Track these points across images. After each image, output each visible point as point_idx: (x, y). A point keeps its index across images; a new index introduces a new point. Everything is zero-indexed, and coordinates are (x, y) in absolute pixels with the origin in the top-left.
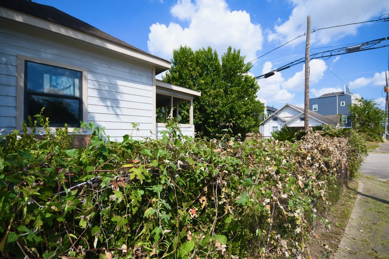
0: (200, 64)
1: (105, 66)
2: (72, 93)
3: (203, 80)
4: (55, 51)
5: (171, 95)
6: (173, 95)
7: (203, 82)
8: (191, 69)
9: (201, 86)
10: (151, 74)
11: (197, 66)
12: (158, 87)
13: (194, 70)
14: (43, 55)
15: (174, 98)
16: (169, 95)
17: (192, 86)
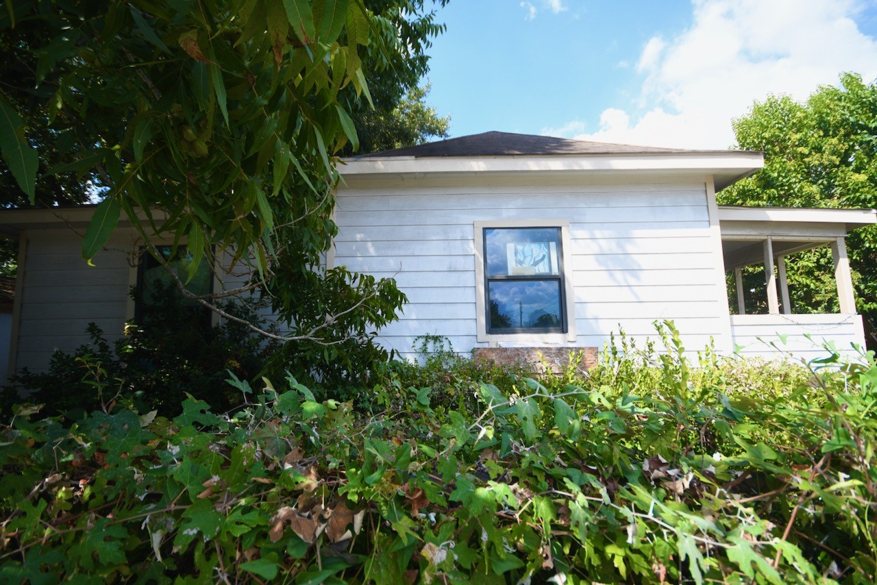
0: (836, 128)
1: (598, 205)
2: (547, 271)
3: (858, 170)
4: (519, 202)
5: (765, 238)
6: (770, 237)
7: (862, 177)
8: (806, 151)
9: (855, 191)
10: (704, 197)
11: (826, 135)
12: (724, 224)
13: (818, 149)
14: (505, 214)
15: (774, 243)
16: (758, 238)
17: (818, 197)
